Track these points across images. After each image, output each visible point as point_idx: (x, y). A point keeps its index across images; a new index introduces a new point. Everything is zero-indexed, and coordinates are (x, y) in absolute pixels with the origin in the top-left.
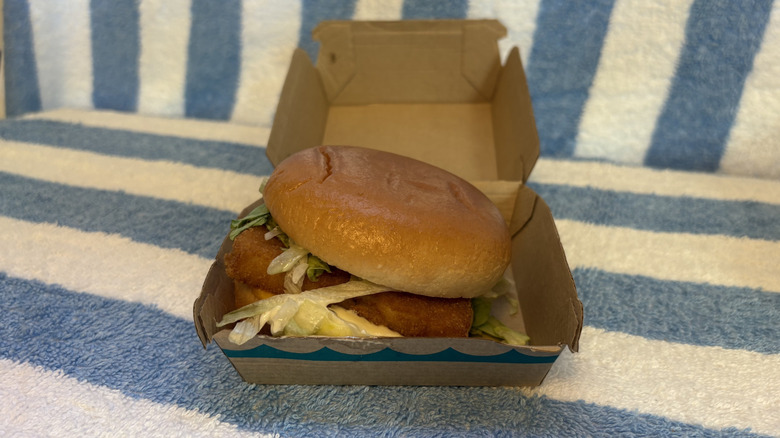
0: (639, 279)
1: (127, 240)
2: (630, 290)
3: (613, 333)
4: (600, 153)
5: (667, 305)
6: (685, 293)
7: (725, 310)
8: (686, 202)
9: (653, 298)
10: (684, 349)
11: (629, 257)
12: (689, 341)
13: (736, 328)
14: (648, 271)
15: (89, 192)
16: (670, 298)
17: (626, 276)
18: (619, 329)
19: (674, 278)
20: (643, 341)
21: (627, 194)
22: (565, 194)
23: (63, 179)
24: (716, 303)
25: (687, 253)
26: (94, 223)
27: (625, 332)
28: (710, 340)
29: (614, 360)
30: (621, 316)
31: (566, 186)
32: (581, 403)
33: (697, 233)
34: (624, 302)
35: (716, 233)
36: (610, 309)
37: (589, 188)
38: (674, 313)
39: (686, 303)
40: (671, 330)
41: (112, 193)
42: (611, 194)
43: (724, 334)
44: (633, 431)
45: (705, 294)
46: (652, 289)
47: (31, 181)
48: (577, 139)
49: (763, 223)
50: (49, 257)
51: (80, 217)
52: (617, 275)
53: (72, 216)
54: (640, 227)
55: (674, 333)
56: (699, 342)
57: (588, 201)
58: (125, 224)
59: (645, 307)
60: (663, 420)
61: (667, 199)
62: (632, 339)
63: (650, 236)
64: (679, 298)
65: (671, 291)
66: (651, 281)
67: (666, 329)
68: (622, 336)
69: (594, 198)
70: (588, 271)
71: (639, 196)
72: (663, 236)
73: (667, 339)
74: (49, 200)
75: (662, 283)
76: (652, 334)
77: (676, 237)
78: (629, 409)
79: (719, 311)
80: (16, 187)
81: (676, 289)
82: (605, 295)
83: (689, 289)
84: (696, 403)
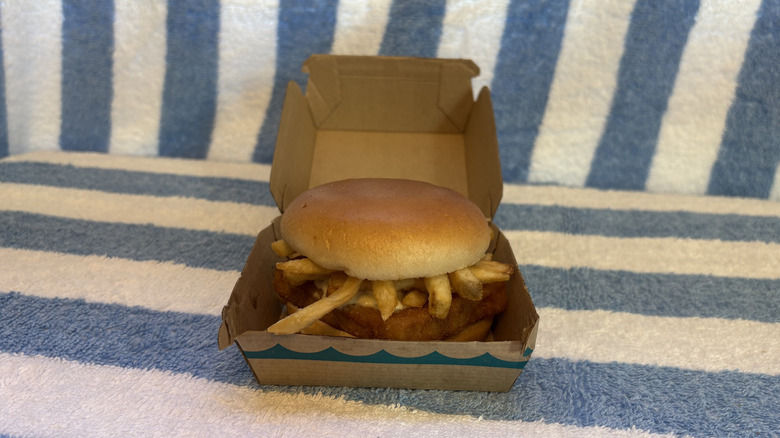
0: (622, 273)
1: (182, 266)
2: (618, 281)
3: (618, 313)
4: (550, 179)
5: (650, 292)
6: (659, 281)
7: (692, 291)
8: (635, 214)
9: (637, 287)
10: (672, 320)
11: (608, 258)
12: (674, 315)
13: (704, 303)
14: (627, 268)
15: (118, 226)
16: (649, 285)
17: (612, 272)
18: (621, 310)
19: (647, 270)
20: (641, 318)
21: (588, 210)
22: (539, 212)
23: (86, 217)
24: (684, 287)
25: (650, 252)
26: (139, 253)
27: (627, 311)
28: (689, 313)
29: (627, 332)
30: (619, 301)
31: (537, 206)
32: (616, 363)
33: (652, 236)
34: (617, 291)
35: (666, 236)
36: (609, 296)
37: (556, 207)
38: (656, 296)
39: (663, 288)
40: (659, 308)
41: (142, 226)
42: (574, 210)
43: (698, 308)
44: (659, 378)
45: (674, 281)
46: (634, 280)
47: (54, 219)
48: (530, 168)
49: (697, 228)
50: (117, 284)
51: (125, 249)
52: (605, 272)
53: (115, 248)
54: (608, 235)
55: (661, 310)
56: (681, 315)
57: (559, 216)
58: (170, 253)
59: (633, 293)
60: (677, 369)
61: (621, 213)
62: (634, 316)
63: (617, 241)
64: (656, 286)
65: (648, 280)
66: (631, 275)
67: (655, 308)
68: (626, 315)
69: (563, 214)
70: (581, 269)
71: (598, 211)
72: (627, 241)
73: (659, 315)
74: (84, 235)
75: (640, 275)
76: (647, 312)
77: (637, 240)
78: (651, 364)
79: (688, 292)
80: (42, 225)
81: (651, 279)
82: (601, 286)
83: (661, 278)
84: (696, 355)
